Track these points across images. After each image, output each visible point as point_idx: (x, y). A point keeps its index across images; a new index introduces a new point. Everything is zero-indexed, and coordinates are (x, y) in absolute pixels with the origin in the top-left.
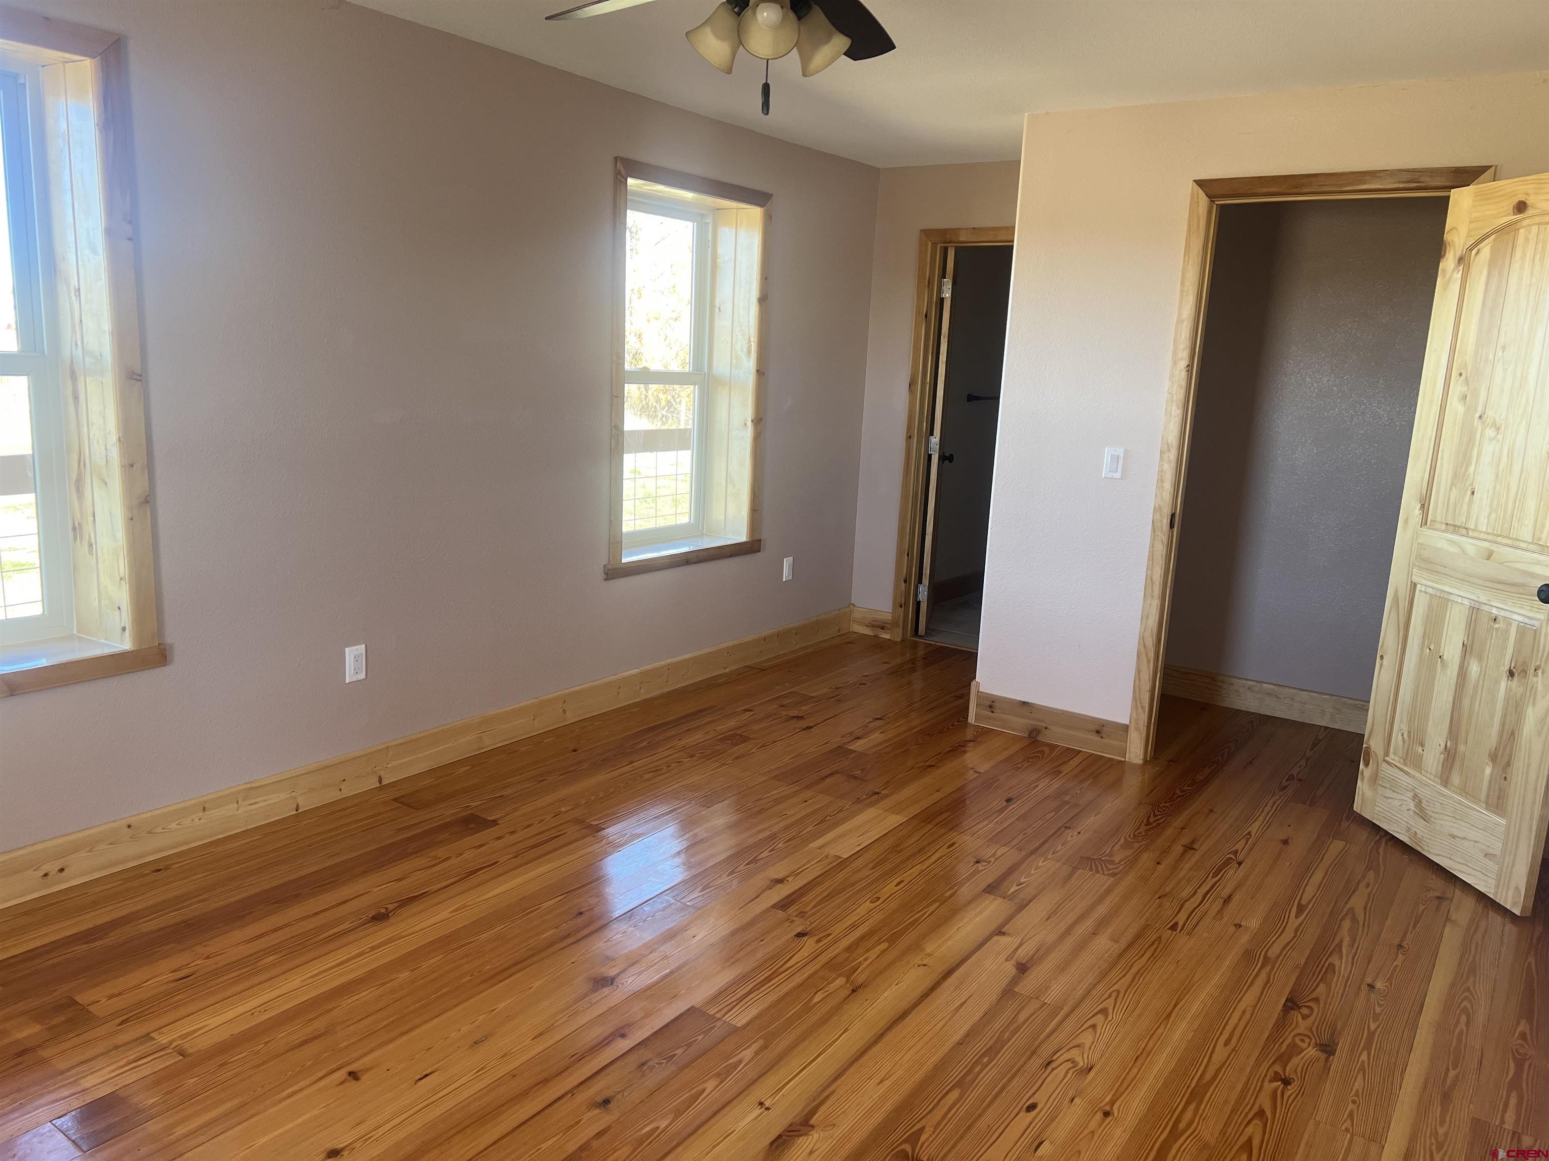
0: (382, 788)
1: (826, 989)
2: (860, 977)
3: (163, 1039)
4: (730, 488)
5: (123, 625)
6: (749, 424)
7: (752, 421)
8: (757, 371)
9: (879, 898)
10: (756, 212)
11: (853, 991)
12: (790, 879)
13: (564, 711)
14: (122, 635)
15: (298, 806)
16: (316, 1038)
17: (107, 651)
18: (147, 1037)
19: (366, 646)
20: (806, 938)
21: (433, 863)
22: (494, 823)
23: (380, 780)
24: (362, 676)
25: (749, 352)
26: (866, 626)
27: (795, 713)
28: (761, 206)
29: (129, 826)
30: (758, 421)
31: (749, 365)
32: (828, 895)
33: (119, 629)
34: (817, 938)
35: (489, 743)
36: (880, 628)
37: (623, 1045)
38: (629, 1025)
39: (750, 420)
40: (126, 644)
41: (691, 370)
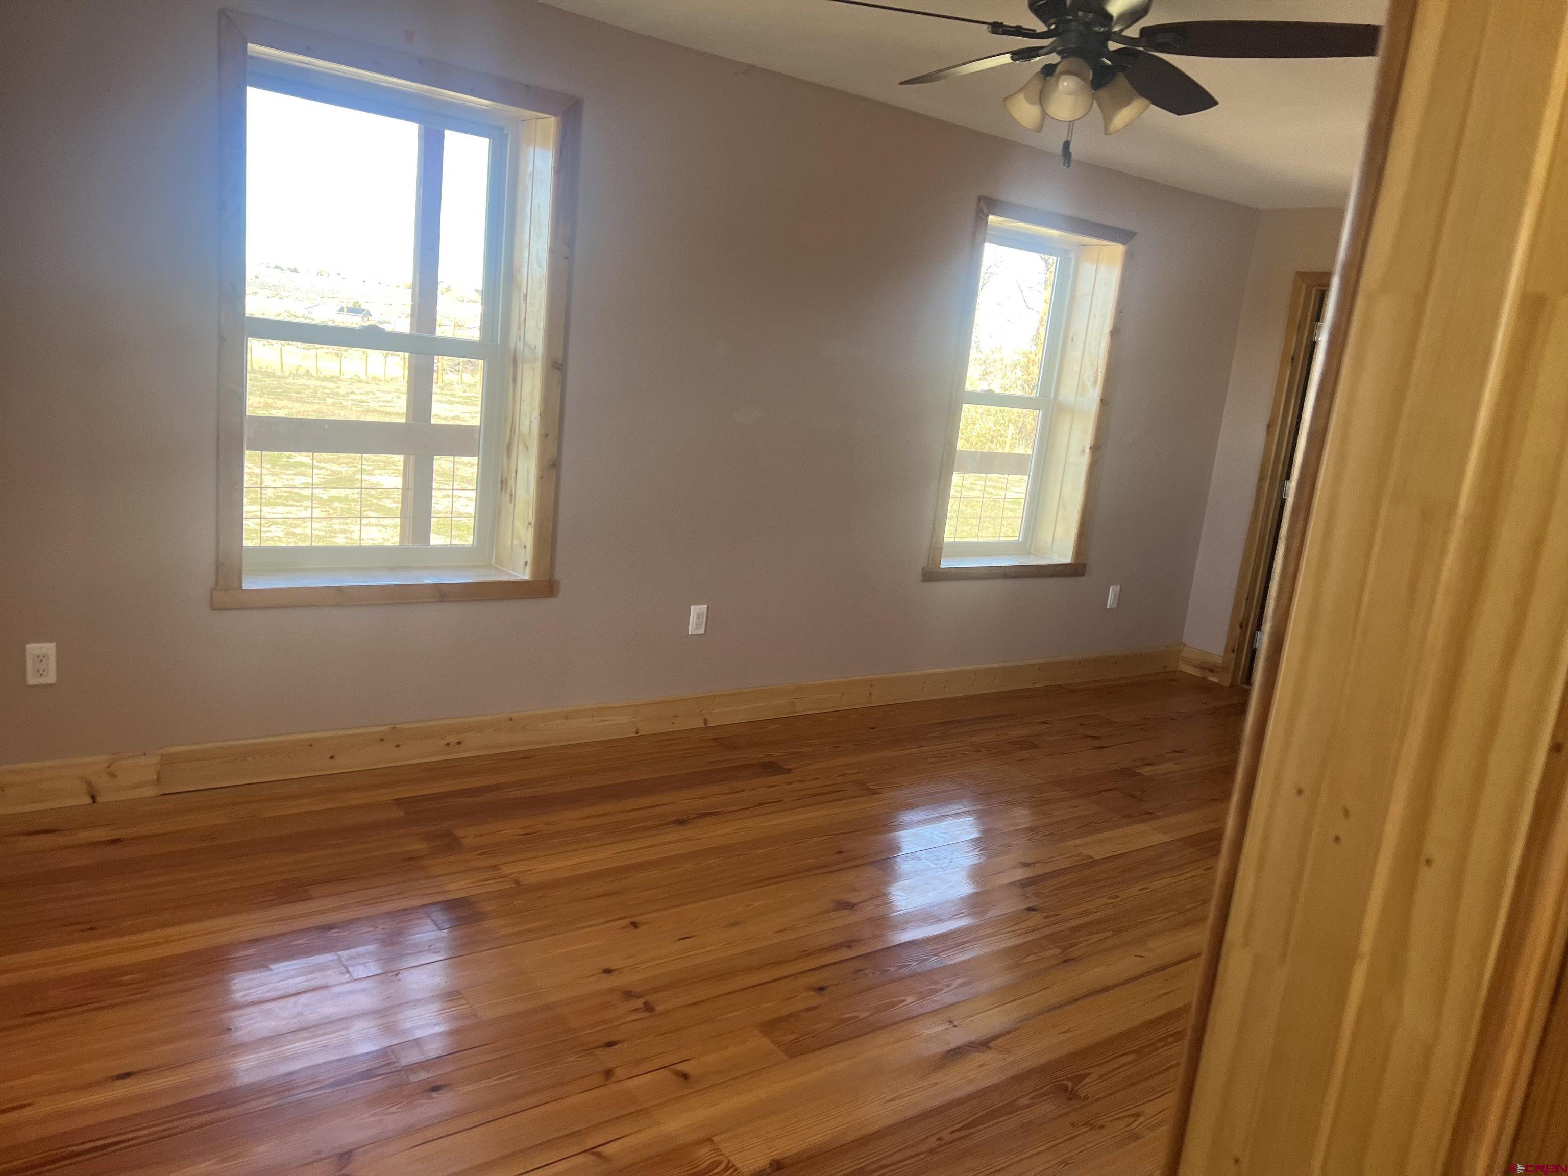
0: (706, 728)
1: (1040, 954)
2: (1075, 952)
3: (506, 870)
4: (1061, 511)
5: (526, 560)
6: (1087, 450)
7: (1091, 448)
8: (1102, 400)
9: (1118, 897)
10: (1117, 250)
11: (1065, 961)
12: (1036, 865)
13: (870, 694)
14: (524, 568)
15: (638, 730)
16: (612, 894)
17: (512, 579)
18: (495, 867)
19: (708, 608)
20: (1035, 912)
21: (731, 791)
22: (789, 771)
23: (706, 721)
24: (702, 631)
25: (1095, 382)
26: (1195, 667)
27: (1093, 733)
28: (1123, 243)
29: (511, 719)
30: (1096, 448)
31: (1094, 394)
32: (1069, 884)
33: (523, 563)
34: (1045, 915)
35: (801, 709)
36: (1208, 670)
37: (848, 953)
38: (857, 941)
39: (1088, 447)
40: (525, 575)
41: (1038, 395)
